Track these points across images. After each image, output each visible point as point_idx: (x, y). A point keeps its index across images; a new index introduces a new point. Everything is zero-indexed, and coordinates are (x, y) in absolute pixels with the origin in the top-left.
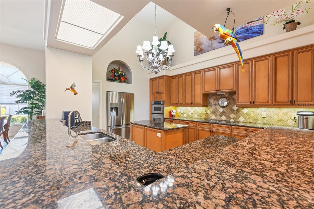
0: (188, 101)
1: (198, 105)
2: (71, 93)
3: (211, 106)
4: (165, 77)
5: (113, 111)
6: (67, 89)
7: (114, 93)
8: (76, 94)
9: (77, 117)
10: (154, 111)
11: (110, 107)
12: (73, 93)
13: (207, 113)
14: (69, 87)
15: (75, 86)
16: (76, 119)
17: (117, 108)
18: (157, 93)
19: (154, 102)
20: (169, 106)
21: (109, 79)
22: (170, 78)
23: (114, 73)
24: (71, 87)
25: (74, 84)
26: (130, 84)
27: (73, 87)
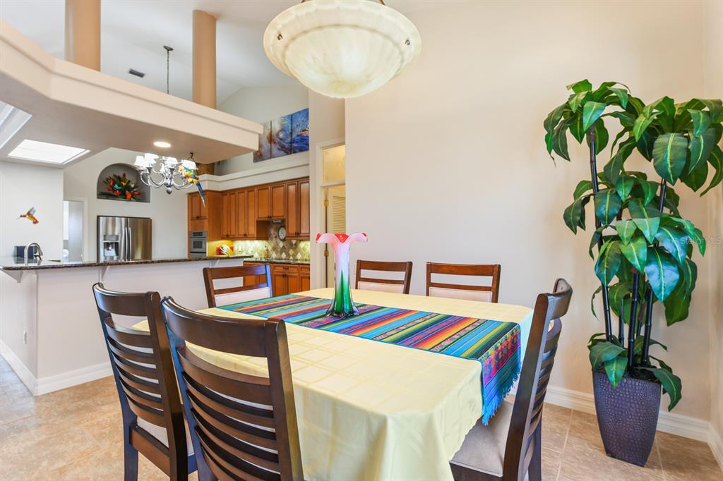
0: (242, 232)
1: (252, 238)
2: (28, 221)
3: (272, 239)
4: (208, 193)
5: (110, 248)
6: (21, 216)
7: (117, 218)
8: (36, 222)
9: (37, 254)
10: (194, 248)
11: (102, 242)
12: (32, 222)
13: (267, 250)
14: (25, 213)
15: (34, 211)
16: (36, 256)
17: (117, 244)
18: (198, 217)
19: (194, 233)
20: (218, 240)
21: (102, 195)
22: (220, 194)
23: (114, 184)
24: (29, 214)
25: (32, 209)
26: (146, 202)
27: (31, 213)
